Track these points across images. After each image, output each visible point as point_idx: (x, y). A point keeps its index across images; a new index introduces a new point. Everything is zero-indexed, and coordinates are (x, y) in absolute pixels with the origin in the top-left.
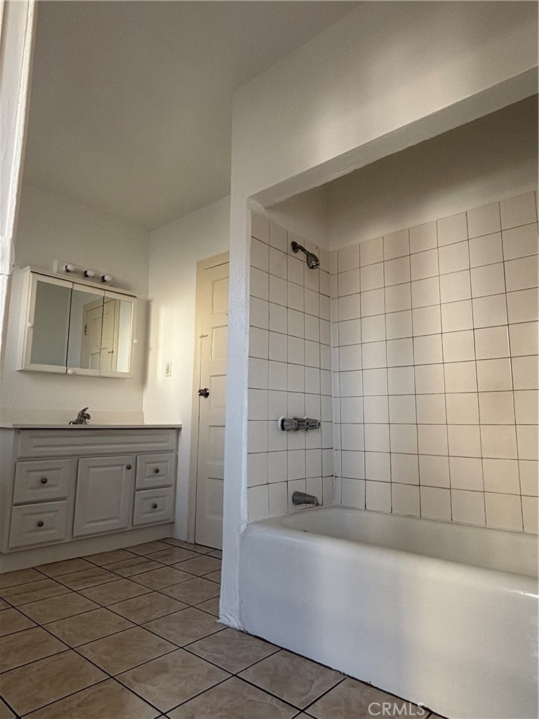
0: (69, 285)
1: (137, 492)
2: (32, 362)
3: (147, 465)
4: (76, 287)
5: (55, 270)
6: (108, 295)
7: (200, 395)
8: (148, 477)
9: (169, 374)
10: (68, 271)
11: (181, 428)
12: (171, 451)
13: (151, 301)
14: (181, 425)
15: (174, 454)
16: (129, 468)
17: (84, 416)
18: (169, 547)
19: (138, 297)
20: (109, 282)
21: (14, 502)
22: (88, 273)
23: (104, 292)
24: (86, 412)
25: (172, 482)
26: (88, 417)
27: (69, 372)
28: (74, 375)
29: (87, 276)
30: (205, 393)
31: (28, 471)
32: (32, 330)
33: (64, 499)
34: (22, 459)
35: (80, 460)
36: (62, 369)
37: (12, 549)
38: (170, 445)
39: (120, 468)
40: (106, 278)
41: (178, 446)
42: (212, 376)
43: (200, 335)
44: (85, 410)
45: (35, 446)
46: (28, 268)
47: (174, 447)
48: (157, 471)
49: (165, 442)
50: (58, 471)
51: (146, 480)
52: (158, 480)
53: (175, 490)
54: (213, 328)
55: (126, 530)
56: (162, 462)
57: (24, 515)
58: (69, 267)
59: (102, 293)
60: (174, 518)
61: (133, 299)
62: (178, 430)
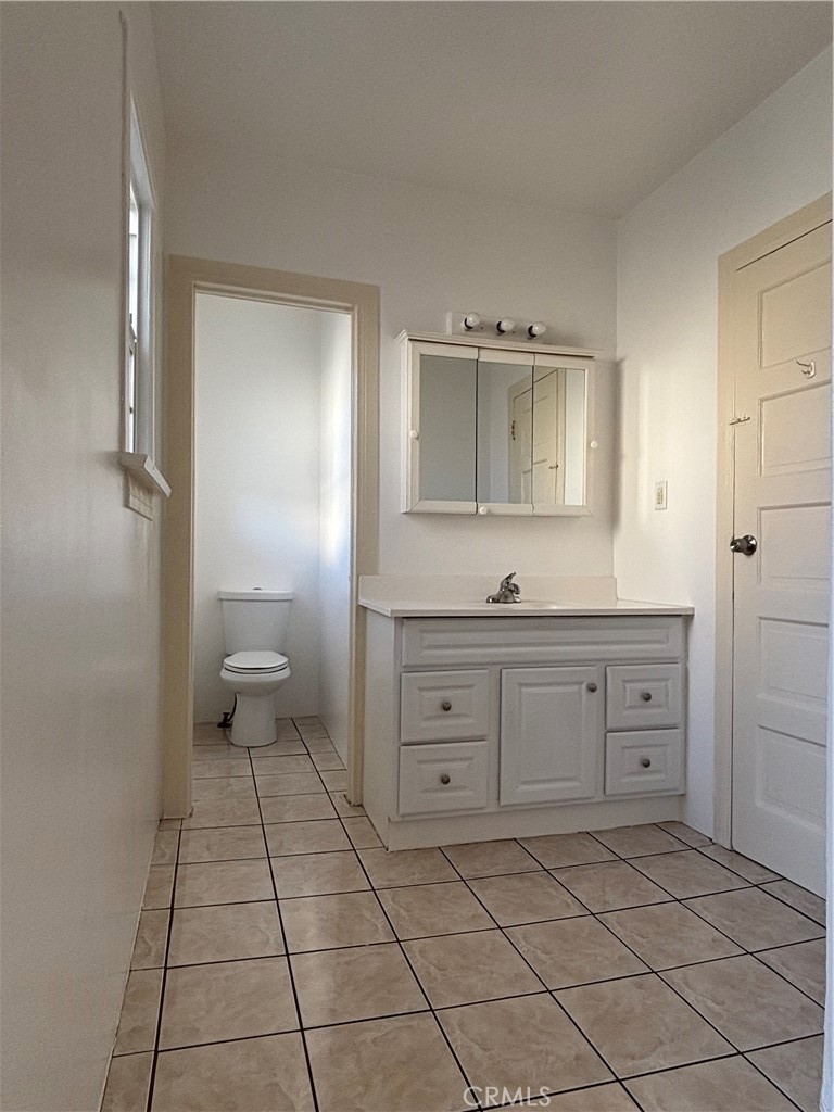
0: (472, 354)
1: (609, 734)
2: (423, 496)
3: (628, 686)
4: (486, 356)
5: (449, 331)
6: (541, 361)
7: (737, 550)
8: (630, 707)
9: (663, 505)
10: (469, 328)
11: (693, 615)
12: (673, 661)
13: (622, 360)
14: (693, 609)
15: (679, 666)
16: (592, 689)
17: (509, 590)
18: (678, 847)
19: (596, 356)
20: (541, 335)
21: (402, 740)
22: (504, 326)
23: (531, 357)
24: (513, 581)
25: (678, 719)
26: (516, 590)
27: (481, 511)
28: (489, 515)
29: (503, 332)
30: (746, 547)
31: (420, 689)
32: (418, 443)
33: (482, 739)
34: (410, 669)
35: (503, 671)
36: (469, 507)
37: (403, 816)
38: (672, 647)
39: (577, 687)
40: (536, 330)
41: (687, 651)
42: (762, 509)
43: (730, 417)
44: (510, 577)
45: (429, 647)
46: (404, 335)
47: (678, 652)
48: (647, 698)
49: (660, 642)
50: (468, 691)
51: (625, 713)
52: (652, 714)
53: (686, 737)
54: (762, 400)
55: (593, 801)
56: (659, 680)
57: (420, 762)
58: (471, 321)
59: (528, 360)
60: (686, 785)
61: (586, 361)
62: (687, 618)
